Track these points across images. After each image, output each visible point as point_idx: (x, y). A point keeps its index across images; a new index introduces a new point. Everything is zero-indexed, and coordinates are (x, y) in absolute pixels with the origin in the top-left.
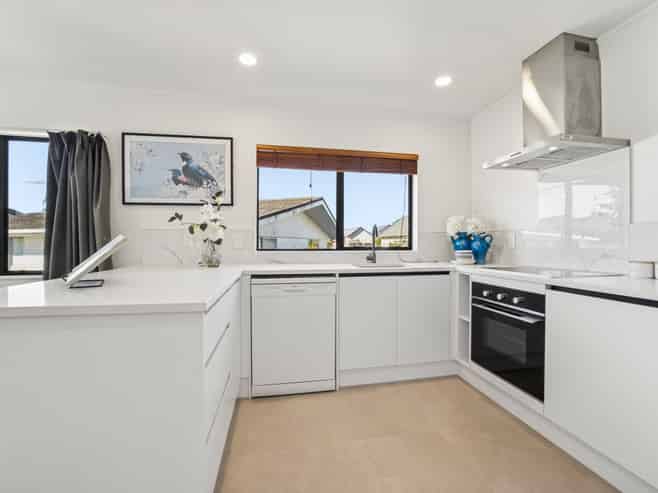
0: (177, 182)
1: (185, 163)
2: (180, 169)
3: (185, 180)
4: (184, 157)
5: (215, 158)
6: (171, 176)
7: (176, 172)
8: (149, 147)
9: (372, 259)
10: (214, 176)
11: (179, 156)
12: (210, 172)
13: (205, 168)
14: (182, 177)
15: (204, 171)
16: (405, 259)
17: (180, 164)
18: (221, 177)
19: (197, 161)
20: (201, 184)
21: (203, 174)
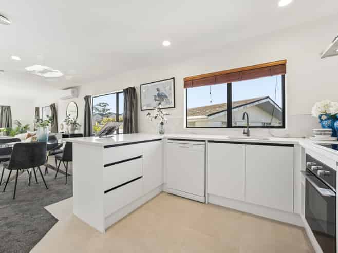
0: (156, 100)
4: (158, 90)
5: (167, 88)
9: (247, 134)
12: (166, 95)
14: (157, 98)
16: (273, 134)
19: (162, 91)
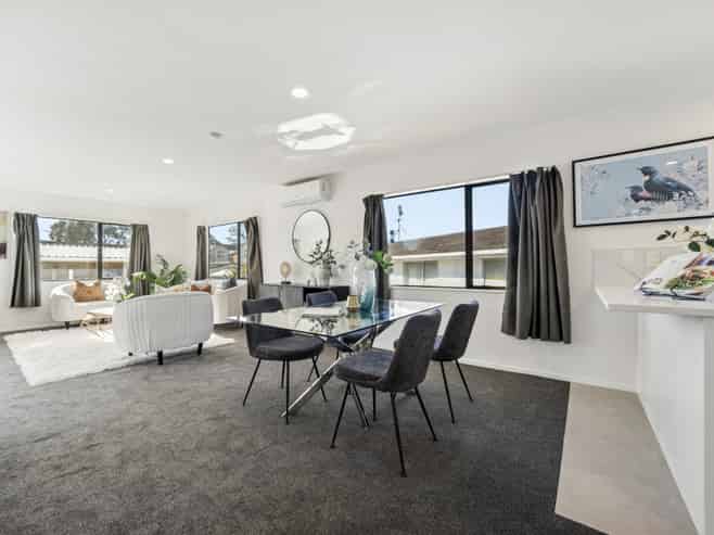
0: (637, 199)
1: (647, 178)
2: (642, 185)
3: (648, 195)
4: (646, 171)
5: (690, 165)
6: (629, 193)
7: (636, 189)
8: (602, 169)
10: (690, 186)
11: (640, 172)
13: (676, 179)
14: (645, 193)
15: (673, 181)
17: (642, 180)
18: (701, 185)
19: (665, 173)
20: (670, 197)
21: (673, 185)
